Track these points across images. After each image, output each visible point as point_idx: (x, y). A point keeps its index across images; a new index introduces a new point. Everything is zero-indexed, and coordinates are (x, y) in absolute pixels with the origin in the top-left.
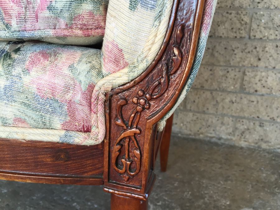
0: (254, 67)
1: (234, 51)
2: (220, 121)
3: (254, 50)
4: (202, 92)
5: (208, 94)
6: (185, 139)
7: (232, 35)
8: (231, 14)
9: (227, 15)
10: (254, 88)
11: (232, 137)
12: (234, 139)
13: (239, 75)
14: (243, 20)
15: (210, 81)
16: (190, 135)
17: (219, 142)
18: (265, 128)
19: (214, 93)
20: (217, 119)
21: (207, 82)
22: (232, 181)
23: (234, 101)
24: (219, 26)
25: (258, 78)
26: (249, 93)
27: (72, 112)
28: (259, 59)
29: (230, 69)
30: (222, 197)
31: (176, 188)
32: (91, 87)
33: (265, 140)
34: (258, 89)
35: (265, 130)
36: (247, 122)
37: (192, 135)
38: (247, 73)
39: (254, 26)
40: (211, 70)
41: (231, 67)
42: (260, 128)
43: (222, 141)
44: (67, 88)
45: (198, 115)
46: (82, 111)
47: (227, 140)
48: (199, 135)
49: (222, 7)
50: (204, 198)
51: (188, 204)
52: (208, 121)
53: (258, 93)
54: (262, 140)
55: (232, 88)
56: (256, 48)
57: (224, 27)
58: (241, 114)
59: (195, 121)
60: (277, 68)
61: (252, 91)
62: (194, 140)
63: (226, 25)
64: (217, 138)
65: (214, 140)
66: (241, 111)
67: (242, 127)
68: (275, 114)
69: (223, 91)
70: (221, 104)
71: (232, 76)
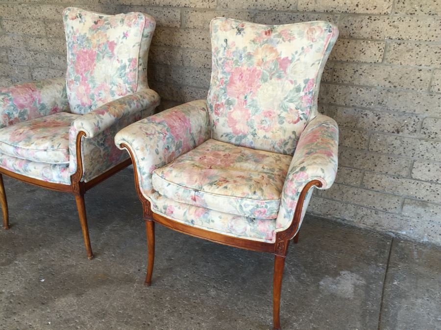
0: (372, 171)
1: (356, 157)
2: (344, 207)
3: (372, 159)
6: (315, 218)
7: (355, 146)
8: (354, 132)
9: (352, 132)
10: (371, 186)
11: (354, 220)
12: (355, 221)
13: (360, 175)
14: (363, 137)
16: (320, 215)
17: (343, 222)
18: (379, 215)
19: (340, 186)
20: (342, 205)
22: (343, 253)
23: (356, 193)
24: (345, 139)
25: (374, 179)
26: (367, 189)
27: (268, 236)
28: (376, 166)
29: (353, 170)
30: (332, 263)
31: (303, 255)
32: (273, 231)
33: (379, 224)
34: (374, 187)
35: (380, 217)
36: (366, 209)
37: (322, 215)
38: (366, 175)
39: (372, 142)
41: (354, 168)
42: (375, 215)
43: (345, 222)
44: (267, 231)
45: (328, 200)
46: (270, 236)
47: (350, 221)
48: (327, 215)
49: (348, 126)
50: (320, 263)
51: (309, 265)
52: (335, 205)
53: (374, 189)
54: (377, 224)
55: (355, 183)
56: (373, 157)
57: (349, 140)
58: (361, 204)
59: (325, 204)
60: (389, 173)
62: (323, 220)
63: (351, 139)
64: (341, 219)
65: (339, 220)
66: (361, 201)
67: (362, 213)
68: (387, 206)
69: (347, 185)
70: (346, 194)
71: (355, 175)
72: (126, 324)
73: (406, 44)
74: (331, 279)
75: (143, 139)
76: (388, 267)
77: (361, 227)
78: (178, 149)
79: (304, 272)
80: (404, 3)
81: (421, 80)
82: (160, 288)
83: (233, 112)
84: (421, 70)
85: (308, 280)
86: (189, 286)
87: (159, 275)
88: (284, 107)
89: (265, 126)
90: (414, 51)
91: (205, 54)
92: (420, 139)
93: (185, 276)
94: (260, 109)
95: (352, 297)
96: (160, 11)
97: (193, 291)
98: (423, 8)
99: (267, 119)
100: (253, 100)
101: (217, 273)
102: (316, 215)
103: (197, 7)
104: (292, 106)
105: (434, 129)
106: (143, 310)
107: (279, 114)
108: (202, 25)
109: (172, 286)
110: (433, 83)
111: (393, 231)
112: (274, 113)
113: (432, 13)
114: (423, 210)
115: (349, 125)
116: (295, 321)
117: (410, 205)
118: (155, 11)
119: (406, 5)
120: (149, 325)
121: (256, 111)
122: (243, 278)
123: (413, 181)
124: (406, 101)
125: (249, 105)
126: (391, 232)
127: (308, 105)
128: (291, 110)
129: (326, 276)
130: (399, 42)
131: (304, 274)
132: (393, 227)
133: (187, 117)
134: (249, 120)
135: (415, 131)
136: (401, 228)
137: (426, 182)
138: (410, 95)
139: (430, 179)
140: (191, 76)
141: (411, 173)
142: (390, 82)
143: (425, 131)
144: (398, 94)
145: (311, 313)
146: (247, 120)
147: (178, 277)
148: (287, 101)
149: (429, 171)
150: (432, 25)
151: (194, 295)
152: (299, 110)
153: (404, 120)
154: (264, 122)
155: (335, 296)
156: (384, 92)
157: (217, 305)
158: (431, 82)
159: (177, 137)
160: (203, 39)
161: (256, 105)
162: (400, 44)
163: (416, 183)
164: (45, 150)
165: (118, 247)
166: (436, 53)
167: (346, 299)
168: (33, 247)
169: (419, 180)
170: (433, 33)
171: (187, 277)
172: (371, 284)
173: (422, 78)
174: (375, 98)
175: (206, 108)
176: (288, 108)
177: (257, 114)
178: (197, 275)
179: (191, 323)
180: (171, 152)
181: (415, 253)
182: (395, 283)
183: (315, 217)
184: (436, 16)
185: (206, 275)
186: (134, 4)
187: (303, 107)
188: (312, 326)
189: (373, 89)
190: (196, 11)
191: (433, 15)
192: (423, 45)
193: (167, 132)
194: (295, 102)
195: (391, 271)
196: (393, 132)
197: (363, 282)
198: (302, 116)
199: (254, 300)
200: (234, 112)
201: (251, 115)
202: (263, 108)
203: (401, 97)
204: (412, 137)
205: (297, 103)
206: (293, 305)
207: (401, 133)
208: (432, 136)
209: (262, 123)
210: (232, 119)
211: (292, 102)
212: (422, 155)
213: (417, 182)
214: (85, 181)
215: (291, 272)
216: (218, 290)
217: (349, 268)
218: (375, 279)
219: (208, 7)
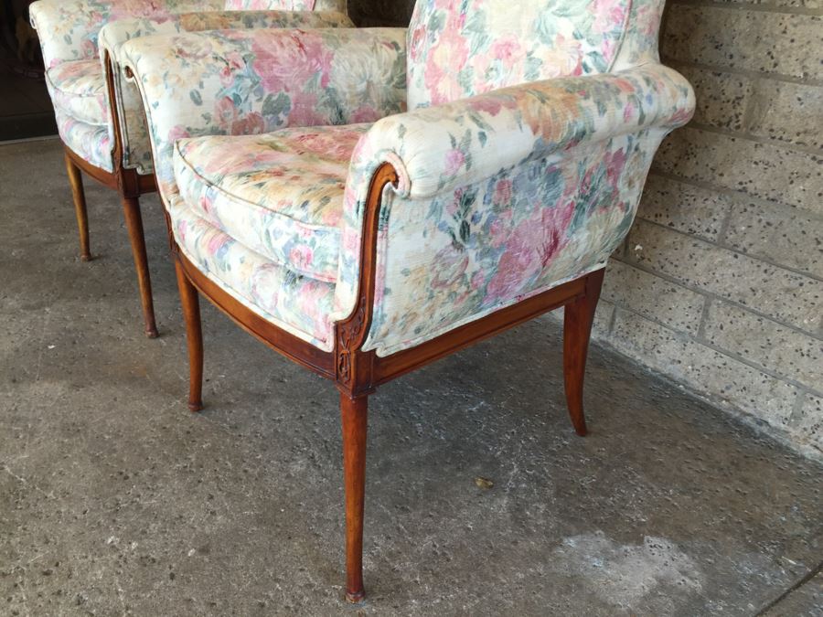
2: (768, 386)
4: (739, 314)
5: (753, 320)
6: (688, 399)
11: (790, 429)
15: (759, 294)
16: (703, 394)
17: (758, 429)
19: (765, 321)
20: (763, 378)
21: (755, 295)
22: (694, 497)
23: (805, 351)
24: (792, 182)
27: (318, 328)
29: (806, 280)
30: (644, 508)
31: (579, 465)
37: (707, 397)
40: (766, 271)
41: (810, 276)
43: (765, 429)
44: (315, 313)
45: (726, 359)
46: (322, 329)
47: (777, 430)
48: (721, 399)
49: (804, 144)
51: (574, 492)
52: (743, 376)
55: (806, 321)
57: (802, 188)
59: (719, 368)
62: (704, 407)
63: (806, 184)
64: (755, 419)
65: (748, 420)
67: (815, 414)
69: (783, 323)
70: (776, 349)
71: (810, 296)
72: (92, 462)
74: (604, 542)
75: (163, 60)
76: (809, 577)
77: (806, 454)
78: (275, 112)
79: (548, 501)
82: (210, 423)
83: (437, 46)
85: (541, 522)
86: (264, 438)
87: (232, 401)
88: (543, 29)
89: (495, 83)
93: (277, 418)
94: (490, 35)
95: (626, 606)
97: (265, 450)
99: (501, 64)
100: (478, 13)
102: (691, 393)
104: (566, 27)
106: (143, 449)
107: (530, 50)
109: (235, 428)
112: (519, 47)
115: (808, 139)
116: (421, 597)
120: (127, 478)
121: (481, 43)
122: (387, 464)
125: (469, 28)
127: (612, 27)
128: (561, 38)
129: (599, 532)
131: (543, 506)
133: (327, 49)
134: (463, 69)
145: (479, 595)
146: (460, 67)
147: (262, 416)
148: (553, 13)
151: (259, 457)
152: (583, 42)
154: (494, 73)
155: (580, 586)
157: (283, 494)
159: (274, 82)
161: (482, 27)
164: (80, 95)
167: (604, 605)
168: (91, 295)
172: (715, 596)
175: (401, 45)
176: (552, 33)
177: (481, 51)
178: (300, 425)
179: (199, 507)
180: (248, 112)
183: (687, 395)
185: (317, 430)
187: (594, 32)
193: (241, 62)
194: (575, 14)
197: (695, 584)
198: (589, 61)
200: (439, 49)
201: (468, 55)
202: (495, 35)
205: (579, 19)
206: (448, 560)
209: (487, 75)
210: (434, 65)
211: (566, 16)
214: (139, 171)
215: (512, 490)
216: (315, 465)
217: (682, 539)
218: (741, 590)
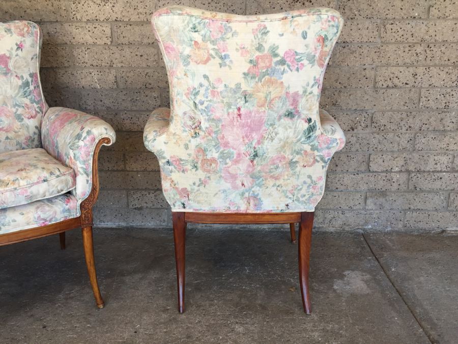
0: (334, 172)
12: (324, 226)
18: (346, 215)
22: (333, 257)
25: (337, 179)
26: (332, 191)
28: (337, 166)
30: (331, 267)
33: (347, 224)
34: (338, 187)
35: (347, 217)
36: (333, 212)
38: (330, 176)
42: (342, 216)
47: (319, 228)
50: (320, 270)
51: (312, 275)
53: (338, 190)
54: (345, 224)
56: (334, 158)
58: (328, 207)
60: (349, 170)
61: (334, 188)
66: (327, 205)
67: (329, 217)
68: (351, 204)
73: (350, 46)
74: (340, 281)
76: (377, 259)
77: (332, 231)
80: (344, 9)
81: (367, 78)
84: (365, 69)
86: (209, 331)
87: (165, 330)
90: (357, 52)
91: (145, 72)
92: (373, 133)
93: (197, 321)
95: (369, 291)
96: (82, 27)
97: (217, 334)
98: (361, 12)
101: (230, 307)
103: (132, 20)
105: (383, 122)
108: (139, 40)
109: (188, 337)
110: (377, 80)
111: (360, 227)
113: (368, 17)
114: (384, 199)
116: (340, 329)
117: (373, 198)
118: (76, 26)
119: (346, 11)
122: (260, 305)
123: (371, 174)
124: (357, 99)
126: (358, 229)
129: (335, 280)
130: (343, 45)
131: (315, 284)
132: (359, 224)
135: (367, 126)
136: (366, 223)
137: (382, 172)
138: (359, 93)
139: (385, 170)
140: (130, 99)
141: (369, 166)
142: (340, 83)
143: (375, 124)
144: (349, 94)
145: (347, 316)
147: (190, 325)
149: (383, 161)
150: (370, 27)
151: (221, 337)
153: (356, 118)
155: (356, 295)
156: (336, 93)
157: (254, 340)
158: (375, 79)
160: (141, 56)
162: (344, 47)
163: (373, 176)
165: (89, 314)
166: (376, 52)
167: (366, 295)
169: (376, 172)
170: (371, 34)
171: (199, 322)
172: (376, 276)
173: (368, 76)
174: (329, 100)
178: (210, 317)
181: (388, 242)
182: (393, 270)
184: (372, 19)
185: (219, 314)
186: (46, 20)
188: (358, 328)
189: (326, 91)
190: (130, 25)
191: (370, 18)
192: (365, 46)
195: (381, 260)
196: (349, 130)
197: (368, 277)
199: (287, 322)
203: (351, 96)
204: (365, 132)
206: (326, 315)
207: (355, 130)
208: (382, 129)
212: (376, 148)
213: (375, 174)
216: (243, 324)
217: (349, 268)
218: (375, 271)
219: (146, 20)
